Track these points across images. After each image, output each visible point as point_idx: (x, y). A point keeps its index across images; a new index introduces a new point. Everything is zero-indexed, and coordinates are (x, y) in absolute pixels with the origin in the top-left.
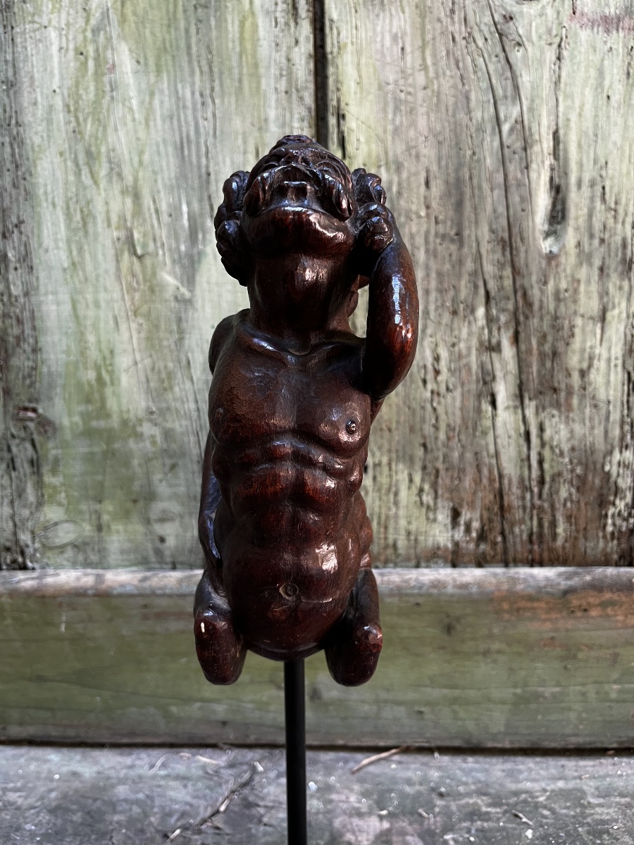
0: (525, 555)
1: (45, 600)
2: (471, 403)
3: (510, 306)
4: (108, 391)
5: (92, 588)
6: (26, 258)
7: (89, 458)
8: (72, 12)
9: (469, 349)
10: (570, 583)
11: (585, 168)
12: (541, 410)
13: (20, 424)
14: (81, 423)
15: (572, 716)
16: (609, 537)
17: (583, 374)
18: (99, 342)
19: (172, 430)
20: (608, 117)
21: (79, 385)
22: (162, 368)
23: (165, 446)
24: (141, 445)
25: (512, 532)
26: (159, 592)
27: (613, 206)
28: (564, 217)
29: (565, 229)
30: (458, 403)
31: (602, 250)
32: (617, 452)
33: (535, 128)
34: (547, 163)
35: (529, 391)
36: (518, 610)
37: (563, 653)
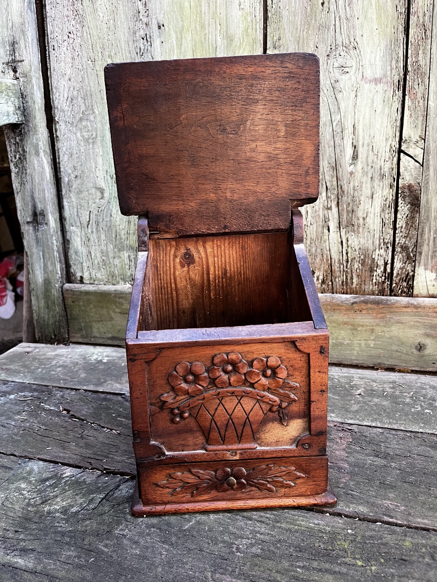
0: (341, 290)
2: (320, 229)
3: (336, 192)
9: (319, 208)
10: (354, 300)
11: (365, 139)
12: (347, 233)
15: (355, 353)
16: (374, 284)
17: (364, 219)
20: (375, 119)
25: (335, 281)
27: (376, 153)
28: (357, 158)
29: (357, 162)
30: (315, 230)
31: (372, 170)
32: (377, 250)
33: (346, 123)
34: (351, 137)
35: (342, 225)
36: (334, 310)
37: (352, 327)
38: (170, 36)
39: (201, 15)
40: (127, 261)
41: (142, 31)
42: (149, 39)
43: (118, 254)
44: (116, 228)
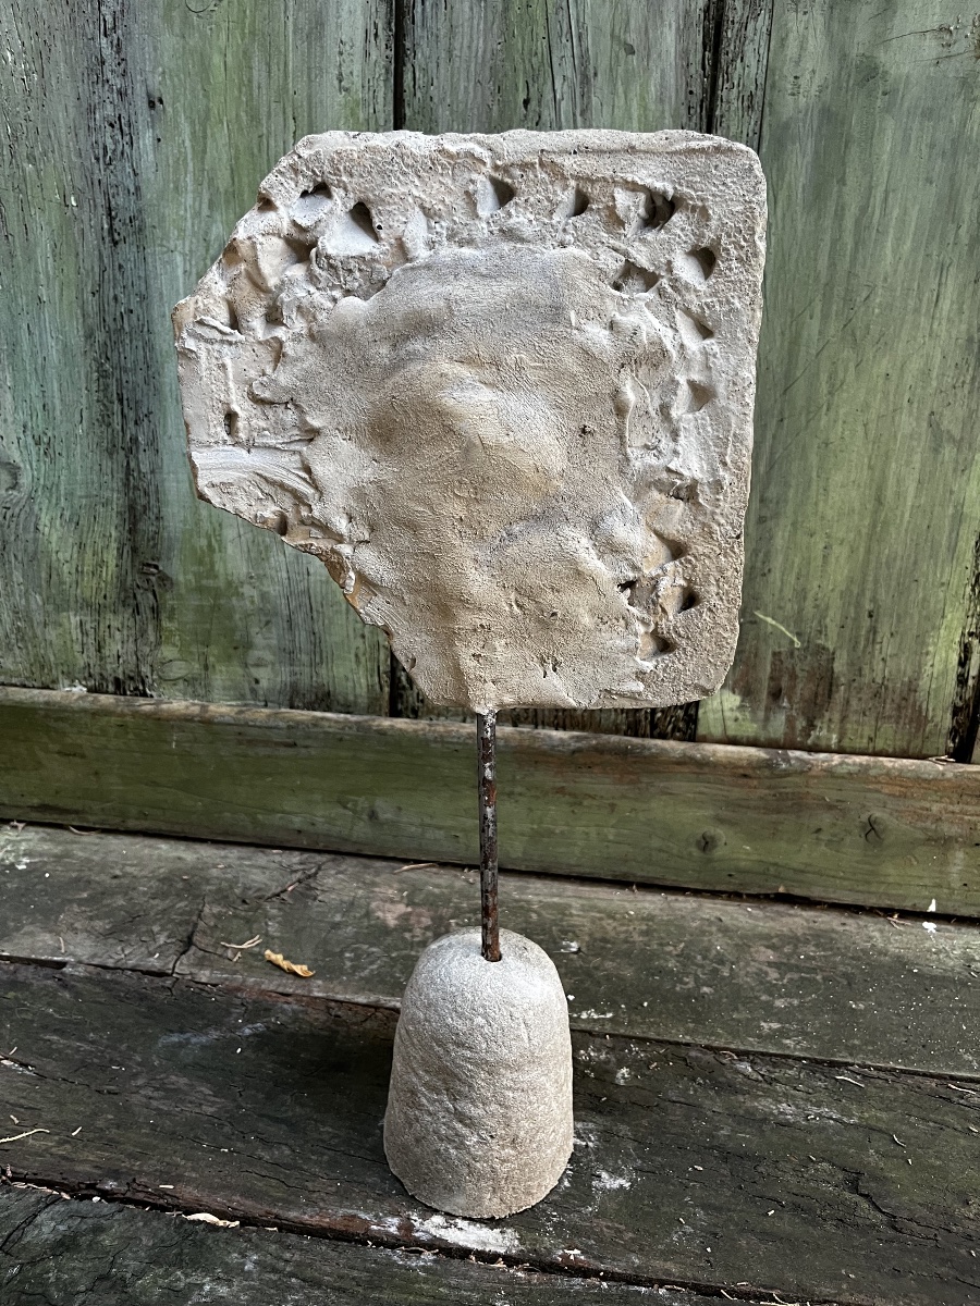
1: (161, 722)
4: (217, 556)
5: (197, 715)
6: (153, 441)
7: (199, 610)
8: (194, 240)
10: (578, 745)
13: (144, 578)
14: (193, 581)
15: (577, 851)
18: (210, 516)
19: (268, 593)
21: (193, 549)
22: (261, 541)
23: (261, 606)
24: (242, 603)
26: (251, 723)
36: (536, 762)
37: (572, 800)
38: (177, 127)
39: (251, 89)
40: (76, 634)
41: (109, 107)
42: (126, 129)
43: (53, 617)
44: (50, 557)
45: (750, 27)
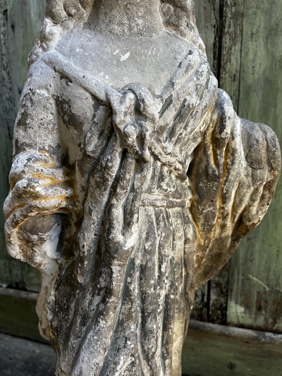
41: (7, 94)
45: (233, 48)
